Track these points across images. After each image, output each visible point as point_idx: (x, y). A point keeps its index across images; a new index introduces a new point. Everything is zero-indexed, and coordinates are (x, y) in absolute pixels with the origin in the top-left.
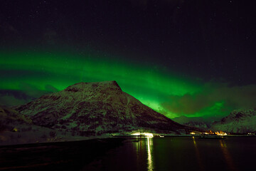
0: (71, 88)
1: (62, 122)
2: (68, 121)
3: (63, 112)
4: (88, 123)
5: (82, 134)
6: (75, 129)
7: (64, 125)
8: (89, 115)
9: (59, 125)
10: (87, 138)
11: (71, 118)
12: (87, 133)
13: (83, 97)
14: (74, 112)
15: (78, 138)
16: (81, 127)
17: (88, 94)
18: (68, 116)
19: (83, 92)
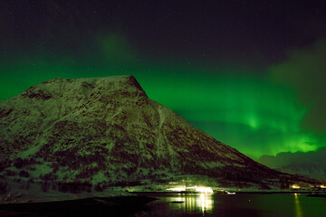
0: (36, 91)
1: (20, 163)
2: (33, 161)
3: (21, 142)
4: (75, 167)
5: (64, 187)
6: (47, 177)
7: (24, 169)
8: (76, 149)
9: (13, 169)
10: (74, 197)
11: (38, 155)
12: (74, 187)
13: (63, 110)
14: (43, 142)
15: (55, 196)
16: (60, 174)
17: (73, 104)
18: (33, 150)
19: (63, 100)
